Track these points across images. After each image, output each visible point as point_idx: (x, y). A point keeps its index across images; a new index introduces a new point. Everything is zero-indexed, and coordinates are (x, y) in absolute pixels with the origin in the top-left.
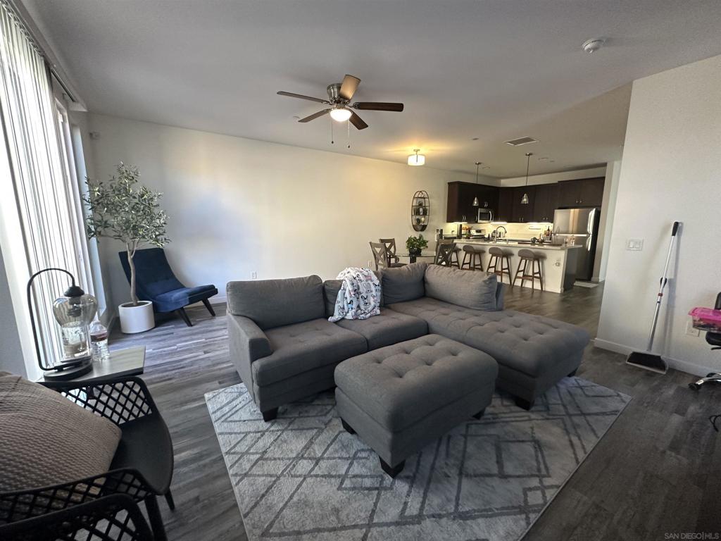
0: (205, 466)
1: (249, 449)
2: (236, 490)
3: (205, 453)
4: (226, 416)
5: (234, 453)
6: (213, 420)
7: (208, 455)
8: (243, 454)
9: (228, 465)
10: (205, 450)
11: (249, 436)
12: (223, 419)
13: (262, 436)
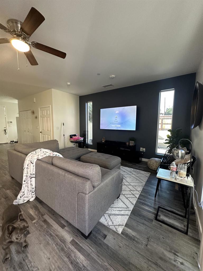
0: (143, 200)
1: (131, 194)
2: (141, 190)
3: (141, 204)
4: (126, 209)
5: (135, 196)
6: (131, 212)
7: (141, 202)
8: (133, 195)
9: (139, 195)
10: (140, 204)
11: (128, 197)
12: (128, 209)
13: (125, 194)
